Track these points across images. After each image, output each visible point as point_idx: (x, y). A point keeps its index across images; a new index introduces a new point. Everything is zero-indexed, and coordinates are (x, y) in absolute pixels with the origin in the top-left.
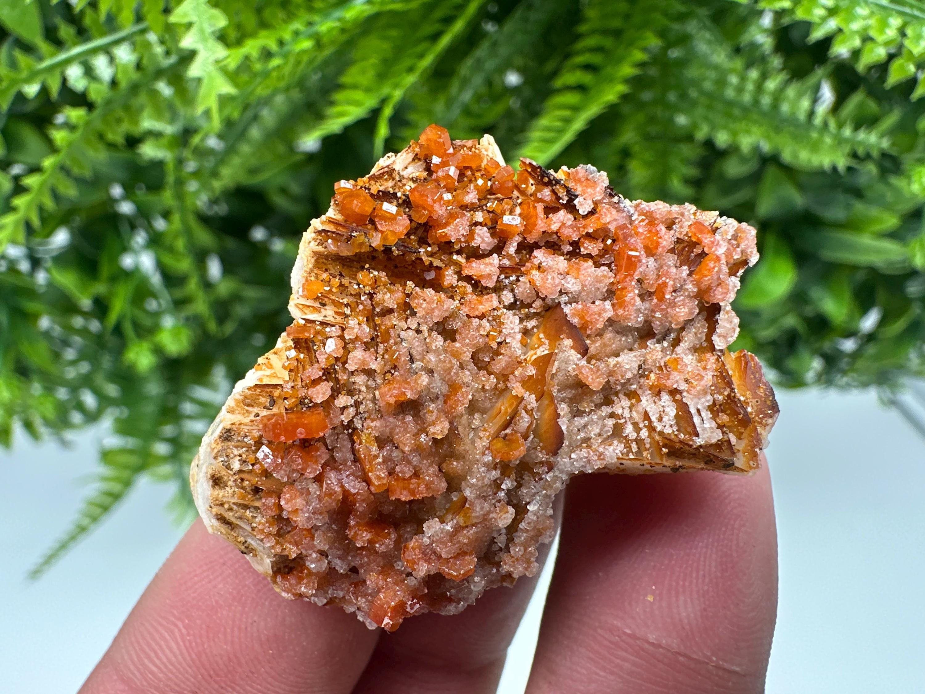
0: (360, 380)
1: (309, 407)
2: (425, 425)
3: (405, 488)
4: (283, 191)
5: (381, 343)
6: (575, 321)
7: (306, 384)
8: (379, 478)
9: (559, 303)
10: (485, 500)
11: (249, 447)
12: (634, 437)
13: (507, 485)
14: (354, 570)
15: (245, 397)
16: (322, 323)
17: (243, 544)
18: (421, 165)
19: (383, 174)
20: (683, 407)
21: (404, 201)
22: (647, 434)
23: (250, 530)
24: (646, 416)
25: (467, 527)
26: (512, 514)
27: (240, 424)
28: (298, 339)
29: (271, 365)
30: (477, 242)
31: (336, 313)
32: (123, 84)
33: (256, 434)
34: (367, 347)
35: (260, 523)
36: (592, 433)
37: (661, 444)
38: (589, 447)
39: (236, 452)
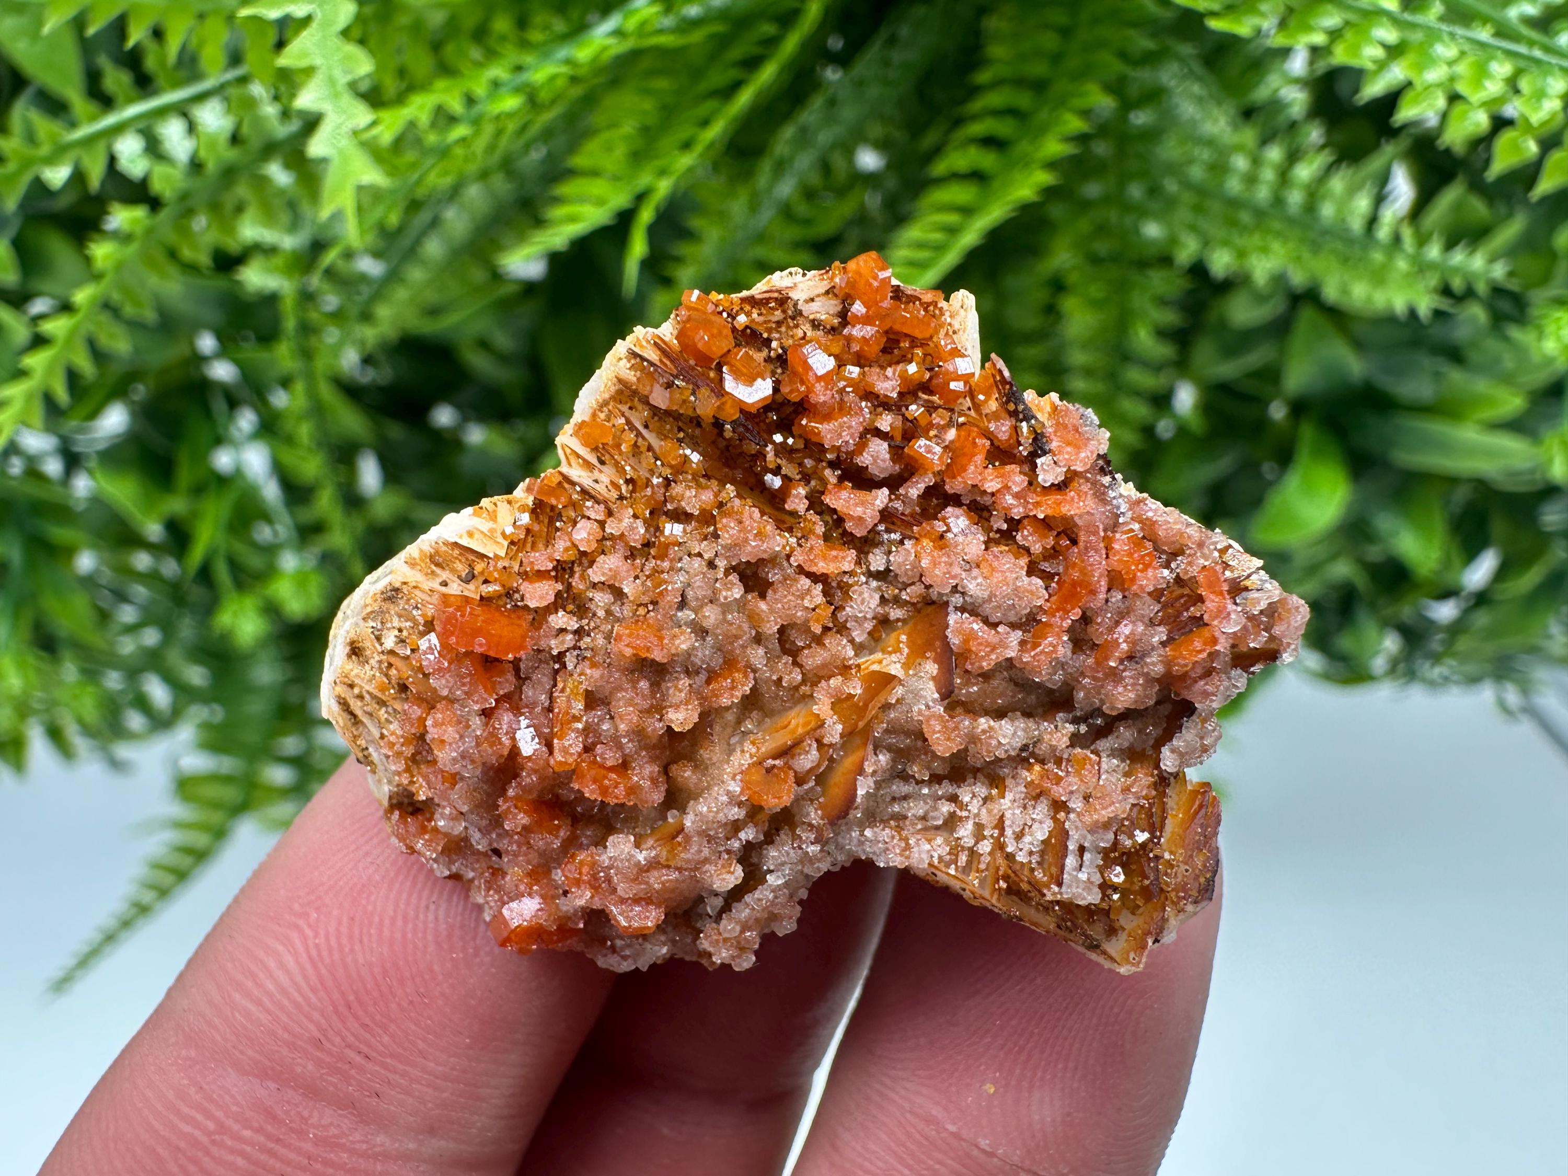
0: (601, 599)
1: (516, 605)
2: (664, 704)
3: (595, 781)
4: (484, 344)
5: (654, 557)
6: (955, 640)
7: (526, 573)
8: (565, 750)
9: (947, 604)
10: (709, 842)
11: (416, 623)
12: (969, 845)
13: (748, 834)
14: (497, 853)
15: (437, 552)
16: (584, 492)
17: (363, 750)
18: (833, 306)
19: (768, 300)
20: (1060, 834)
21: (779, 357)
22: (988, 849)
23: (377, 735)
24: (1000, 824)
25: (668, 867)
26: (736, 879)
27: (415, 587)
28: (541, 501)
29: (496, 517)
30: (865, 459)
31: (612, 483)
32: (211, 166)
33: (430, 611)
34: (632, 554)
35: (393, 733)
36: (913, 811)
37: (1001, 873)
38: (899, 829)
39: (396, 623)
